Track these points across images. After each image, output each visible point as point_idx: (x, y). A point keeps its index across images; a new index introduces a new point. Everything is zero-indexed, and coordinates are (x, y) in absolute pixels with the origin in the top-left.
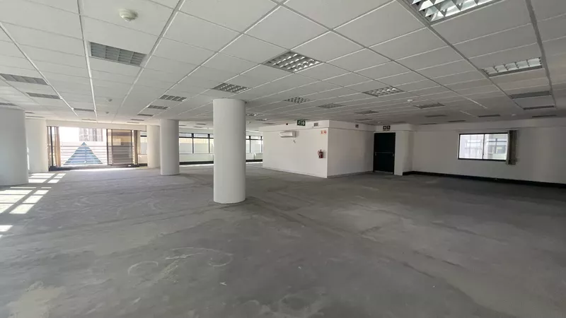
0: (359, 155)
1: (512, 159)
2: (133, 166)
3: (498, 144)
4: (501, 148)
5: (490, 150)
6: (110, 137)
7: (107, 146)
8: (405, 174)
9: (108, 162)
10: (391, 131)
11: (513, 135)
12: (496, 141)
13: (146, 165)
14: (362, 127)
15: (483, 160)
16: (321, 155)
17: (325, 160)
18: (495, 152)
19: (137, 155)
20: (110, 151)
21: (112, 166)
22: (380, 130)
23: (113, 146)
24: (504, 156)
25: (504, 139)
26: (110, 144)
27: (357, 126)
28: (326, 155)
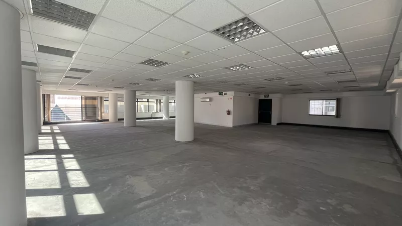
0: (251, 113)
1: (338, 115)
2: (99, 121)
3: (330, 105)
4: (331, 108)
5: (326, 110)
6: (84, 101)
7: (82, 108)
8: (278, 124)
9: (82, 118)
10: (269, 98)
11: (338, 101)
12: (329, 104)
13: (108, 120)
14: (252, 96)
15: (322, 115)
16: (229, 113)
17: (231, 117)
18: (328, 111)
19: (101, 113)
20: (84, 110)
21: (84, 121)
22: (262, 97)
23: (86, 108)
24: (334, 113)
25: (333, 103)
26: (84, 106)
27: (249, 95)
28: (232, 113)
